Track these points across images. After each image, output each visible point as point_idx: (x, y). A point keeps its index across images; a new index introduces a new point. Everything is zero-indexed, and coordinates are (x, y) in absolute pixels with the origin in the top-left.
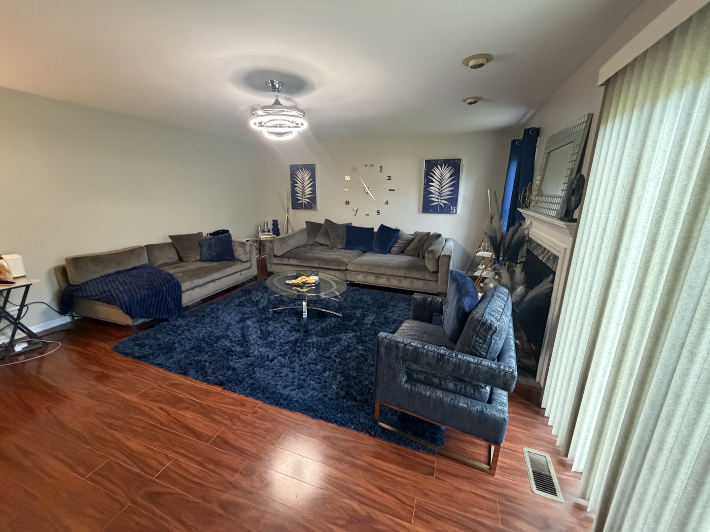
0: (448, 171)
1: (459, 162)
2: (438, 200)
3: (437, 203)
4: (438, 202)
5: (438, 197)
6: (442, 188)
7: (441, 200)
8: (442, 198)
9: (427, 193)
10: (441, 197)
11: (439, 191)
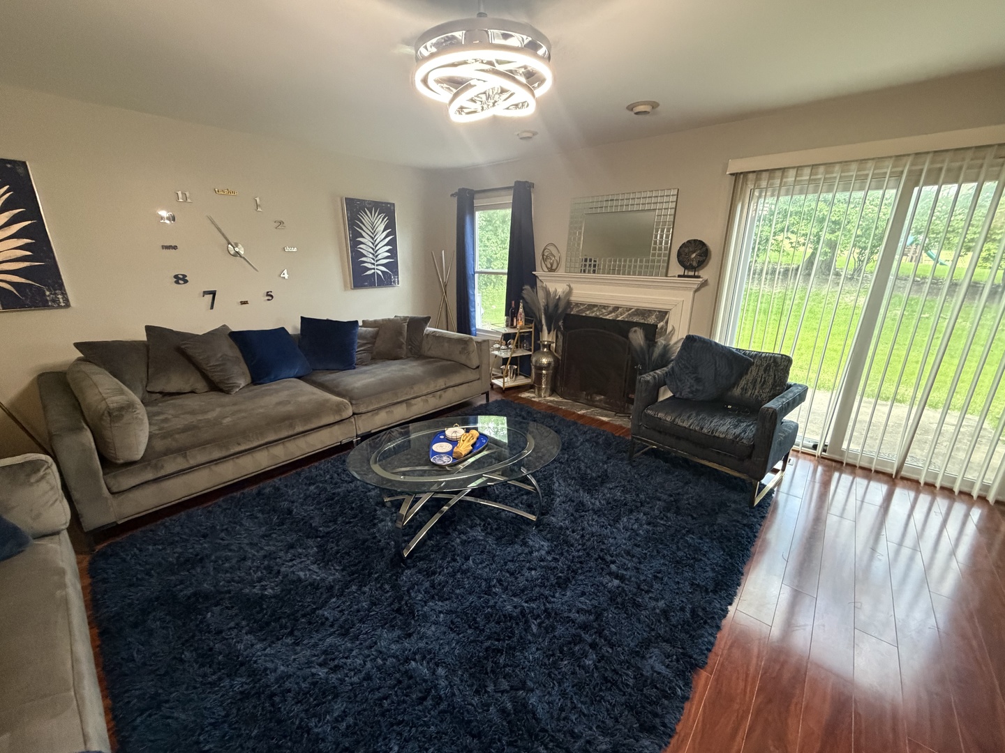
0: (381, 220)
1: (392, 208)
2: (373, 267)
3: (373, 271)
4: (374, 269)
5: (373, 261)
6: (376, 246)
7: (377, 265)
8: (379, 263)
9: (356, 256)
10: (377, 261)
11: (372, 252)
